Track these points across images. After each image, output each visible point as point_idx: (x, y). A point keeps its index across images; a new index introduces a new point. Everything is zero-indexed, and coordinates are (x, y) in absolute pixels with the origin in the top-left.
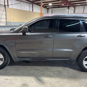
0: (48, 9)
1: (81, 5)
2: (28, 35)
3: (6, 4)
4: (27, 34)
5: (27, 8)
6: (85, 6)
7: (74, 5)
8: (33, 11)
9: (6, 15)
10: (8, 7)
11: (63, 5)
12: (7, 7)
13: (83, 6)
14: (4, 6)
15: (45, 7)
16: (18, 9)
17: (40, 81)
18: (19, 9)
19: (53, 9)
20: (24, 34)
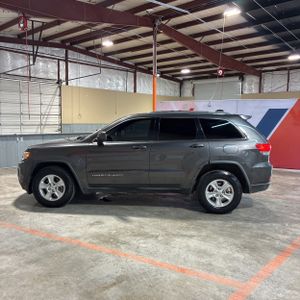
0: (181, 83)
2: (107, 146)
3: (63, 77)
4: (105, 143)
5: (118, 85)
6: (291, 71)
7: (258, 69)
8: (135, 91)
9: (60, 105)
10: (67, 84)
11: (220, 72)
12: (64, 83)
13: (286, 72)
14: (58, 83)
15: (173, 78)
16: (92, 86)
17: (125, 220)
18: (97, 87)
19: (195, 82)
20: (100, 144)
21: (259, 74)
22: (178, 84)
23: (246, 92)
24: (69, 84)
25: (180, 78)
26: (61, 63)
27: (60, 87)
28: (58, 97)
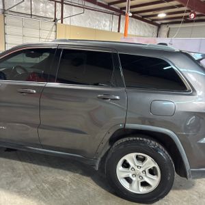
0: (159, 26)
3: (59, 16)
5: (105, 25)
8: (119, 31)
10: (62, 22)
11: (192, 16)
12: (59, 22)
14: (54, 21)
15: (152, 22)
18: (88, 26)
22: (156, 27)
24: (64, 22)
25: (158, 22)
26: (58, 4)
27: (56, 24)
28: (54, 33)
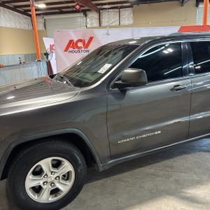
1: (111, 8)
6: (121, 10)
7: (99, 7)
11: (78, 7)
13: (118, 10)
19: (46, 17)
21: (99, 11)
23: (88, 26)
